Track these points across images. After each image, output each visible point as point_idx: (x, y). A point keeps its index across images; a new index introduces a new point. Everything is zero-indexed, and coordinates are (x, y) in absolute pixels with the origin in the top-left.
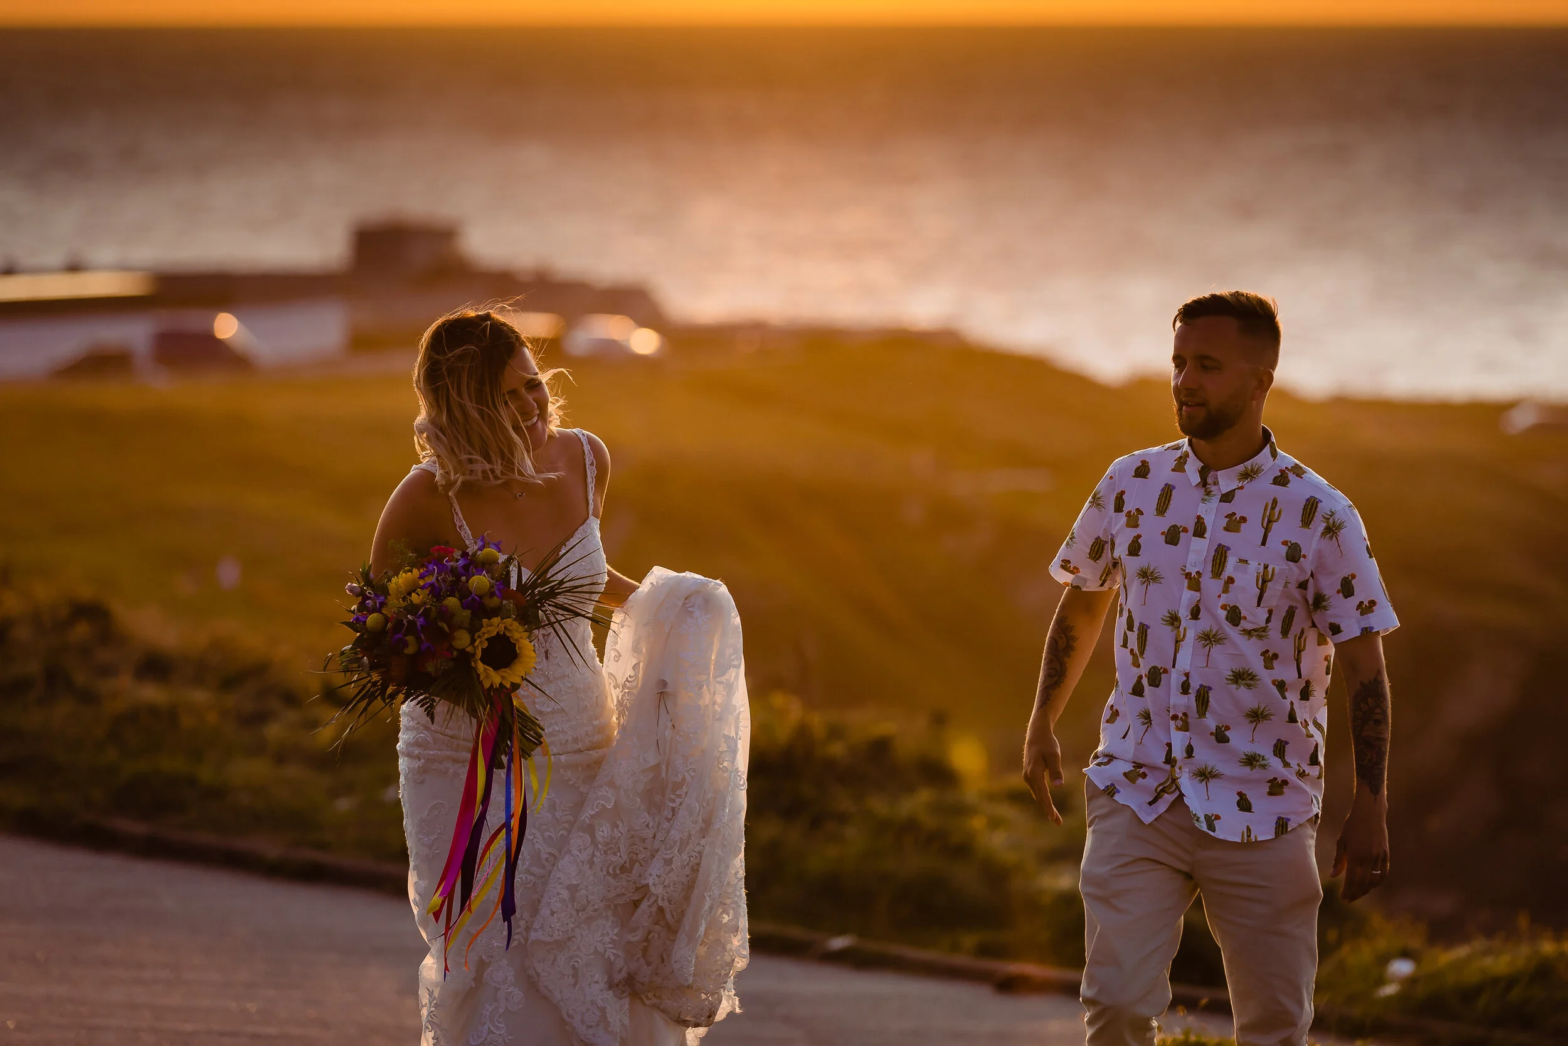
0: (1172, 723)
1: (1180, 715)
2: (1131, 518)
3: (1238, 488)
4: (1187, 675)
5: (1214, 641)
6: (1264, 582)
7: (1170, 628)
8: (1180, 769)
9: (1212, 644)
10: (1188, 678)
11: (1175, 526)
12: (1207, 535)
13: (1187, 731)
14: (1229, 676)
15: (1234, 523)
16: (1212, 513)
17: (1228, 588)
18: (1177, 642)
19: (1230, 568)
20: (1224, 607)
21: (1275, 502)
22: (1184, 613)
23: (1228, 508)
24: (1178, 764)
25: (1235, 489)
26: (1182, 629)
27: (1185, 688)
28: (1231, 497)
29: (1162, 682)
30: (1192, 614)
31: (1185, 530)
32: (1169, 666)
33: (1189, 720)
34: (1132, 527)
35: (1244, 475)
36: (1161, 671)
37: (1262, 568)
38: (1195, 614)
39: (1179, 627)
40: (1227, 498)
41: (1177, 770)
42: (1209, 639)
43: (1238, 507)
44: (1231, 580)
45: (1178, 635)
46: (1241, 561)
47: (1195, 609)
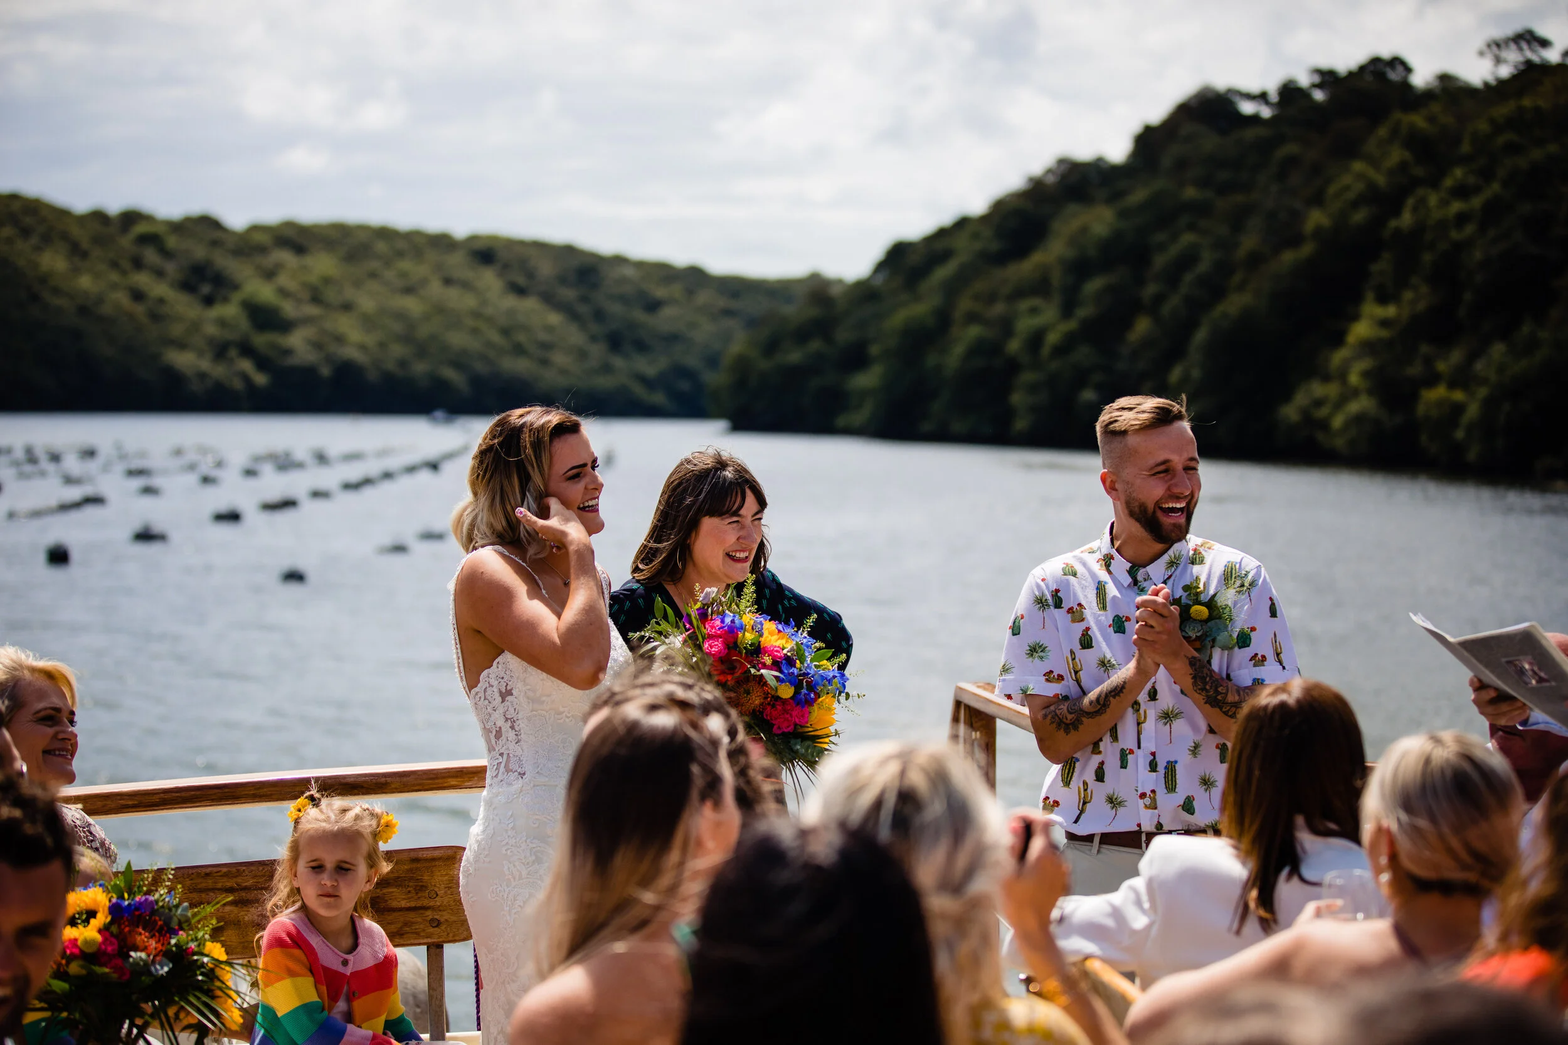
0: (1141, 802)
1: (1148, 793)
2: (1076, 614)
4: (1153, 754)
5: (1173, 717)
9: (1172, 721)
10: (1154, 756)
11: (1118, 617)
13: (1156, 808)
14: (1191, 747)
18: (1139, 724)
27: (1153, 767)
29: (1128, 765)
30: (1150, 696)
31: (1128, 619)
33: (1158, 798)
34: (1078, 622)
35: (1170, 563)
36: (1127, 752)
39: (1138, 710)
42: (1168, 716)
45: (1139, 718)
47: (1152, 690)
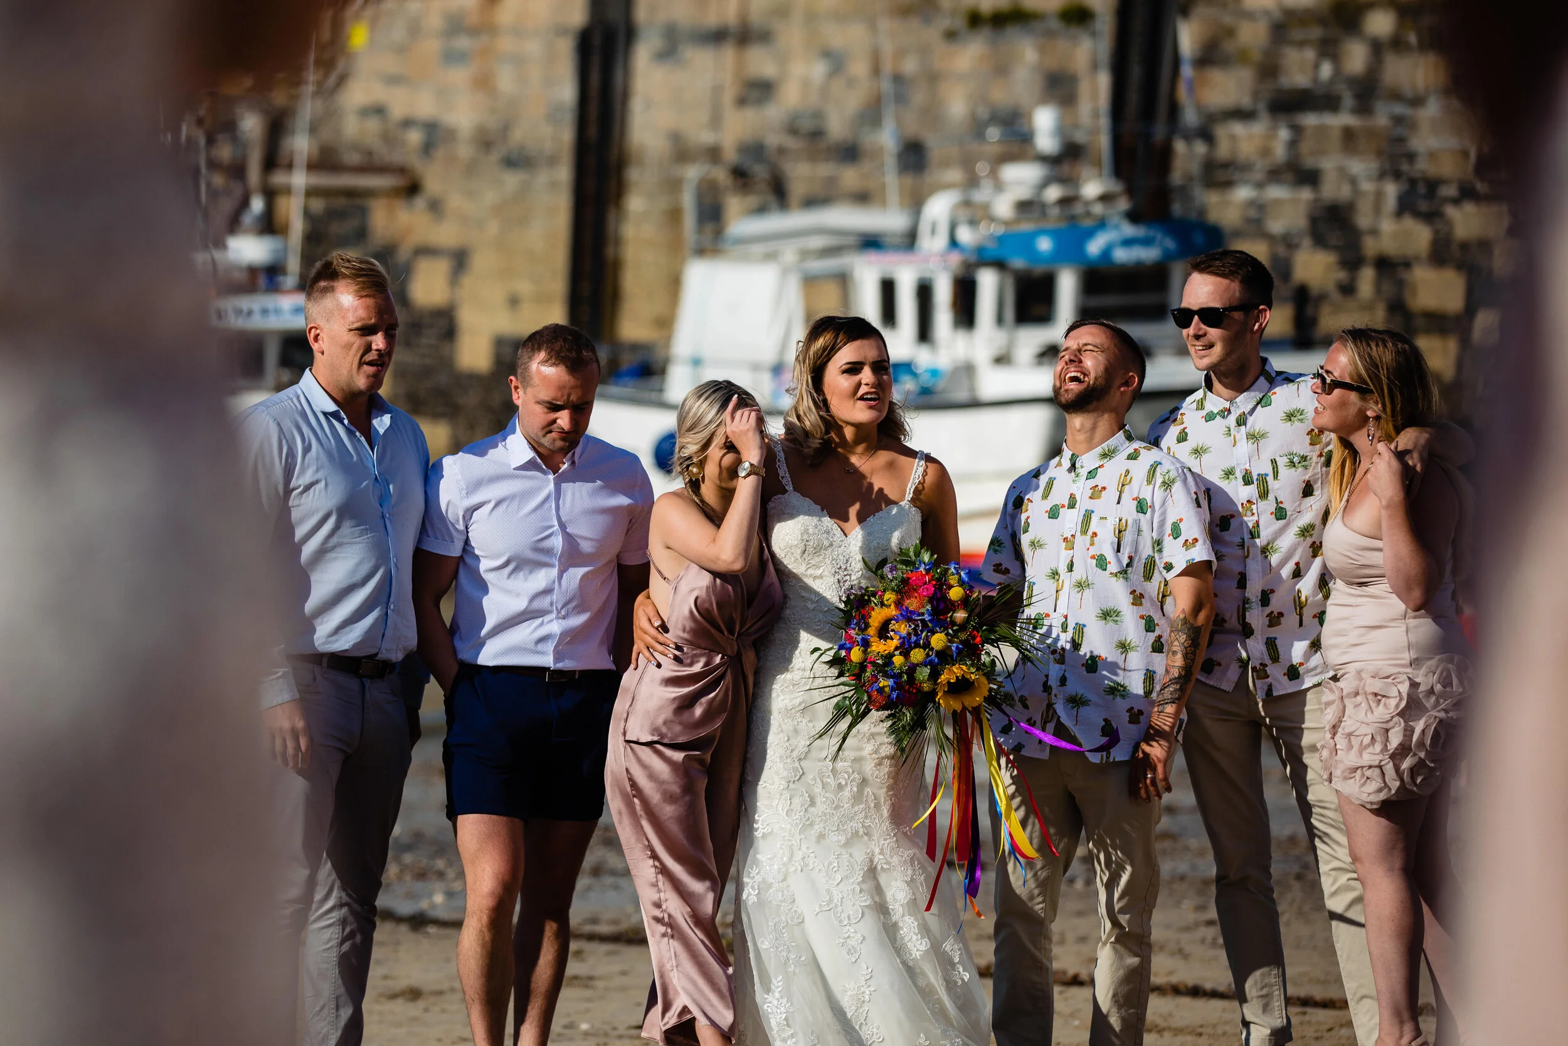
3: (1099, 467)
4: (1066, 616)
5: (1086, 586)
6: (1120, 532)
7: (1052, 580)
8: (1055, 696)
9: (1084, 589)
10: (1066, 620)
11: (1056, 505)
12: (1077, 506)
15: (1097, 492)
16: (1081, 488)
17: (1093, 541)
18: (1057, 592)
19: (1093, 527)
20: (1093, 557)
21: (1128, 472)
22: (1062, 569)
23: (1092, 483)
24: (1053, 693)
25: (1097, 468)
26: (1060, 581)
28: (1094, 474)
30: (1068, 568)
31: (1063, 506)
32: (1051, 612)
35: (1103, 455)
37: (1118, 520)
38: (1071, 567)
40: (1092, 474)
41: (1053, 697)
42: (1081, 586)
43: (1100, 480)
44: (1095, 534)
45: (1058, 586)
46: (1101, 518)
47: (1070, 563)
